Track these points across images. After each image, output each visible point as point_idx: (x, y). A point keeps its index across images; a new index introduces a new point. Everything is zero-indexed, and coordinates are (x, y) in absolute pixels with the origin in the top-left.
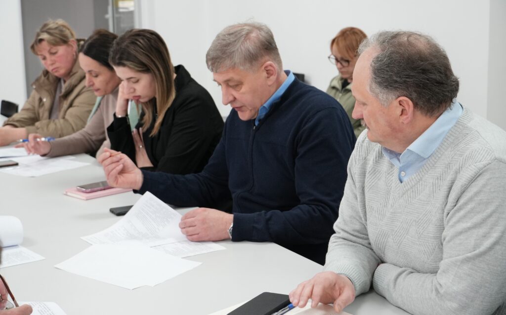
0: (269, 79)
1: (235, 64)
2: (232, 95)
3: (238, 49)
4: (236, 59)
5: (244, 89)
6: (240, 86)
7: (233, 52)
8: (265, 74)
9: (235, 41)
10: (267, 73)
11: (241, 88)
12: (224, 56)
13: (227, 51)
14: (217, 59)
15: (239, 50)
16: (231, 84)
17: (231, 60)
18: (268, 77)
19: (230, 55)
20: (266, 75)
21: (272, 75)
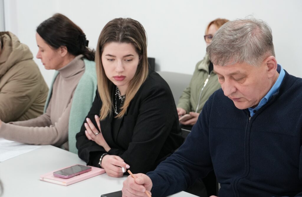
0: (269, 72)
1: (244, 58)
2: (235, 87)
3: (246, 45)
4: (245, 54)
5: (248, 81)
6: (245, 79)
7: (242, 47)
8: (266, 68)
9: (242, 37)
10: (268, 67)
11: (245, 81)
12: (233, 51)
13: (235, 46)
14: (225, 53)
15: (248, 45)
16: (235, 77)
17: (240, 55)
18: (269, 70)
19: (239, 50)
20: (268, 69)
21: (272, 68)
